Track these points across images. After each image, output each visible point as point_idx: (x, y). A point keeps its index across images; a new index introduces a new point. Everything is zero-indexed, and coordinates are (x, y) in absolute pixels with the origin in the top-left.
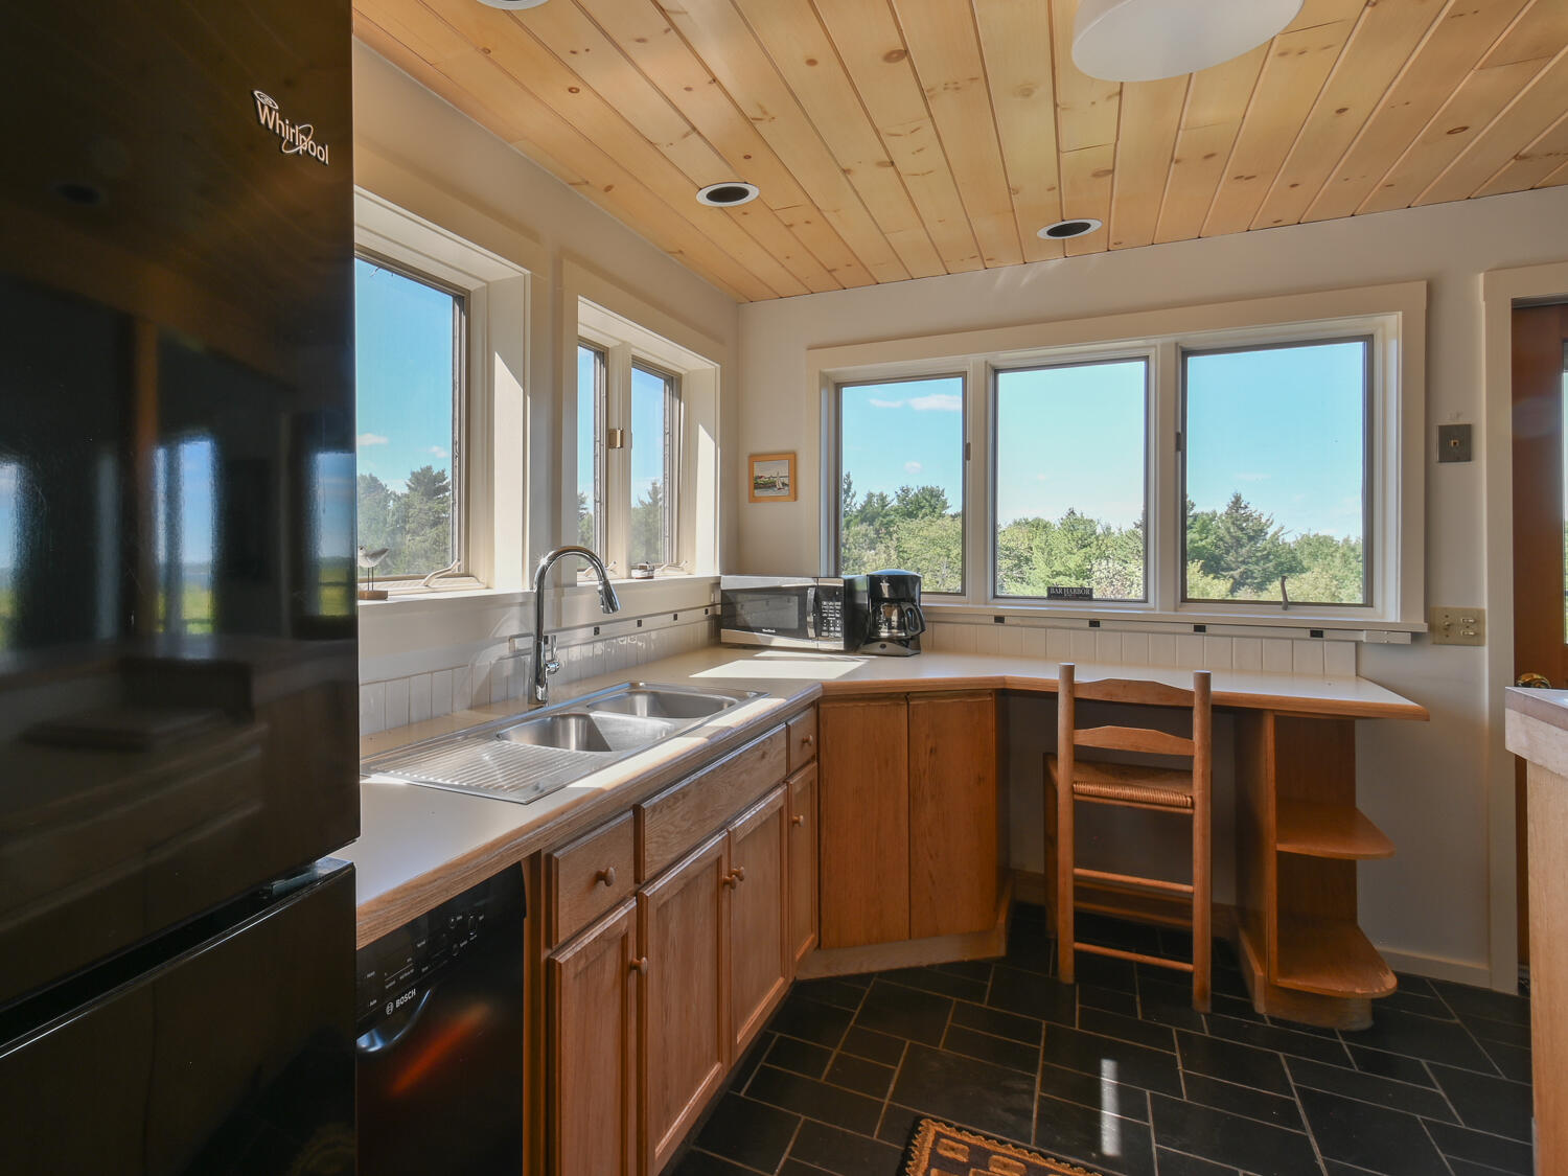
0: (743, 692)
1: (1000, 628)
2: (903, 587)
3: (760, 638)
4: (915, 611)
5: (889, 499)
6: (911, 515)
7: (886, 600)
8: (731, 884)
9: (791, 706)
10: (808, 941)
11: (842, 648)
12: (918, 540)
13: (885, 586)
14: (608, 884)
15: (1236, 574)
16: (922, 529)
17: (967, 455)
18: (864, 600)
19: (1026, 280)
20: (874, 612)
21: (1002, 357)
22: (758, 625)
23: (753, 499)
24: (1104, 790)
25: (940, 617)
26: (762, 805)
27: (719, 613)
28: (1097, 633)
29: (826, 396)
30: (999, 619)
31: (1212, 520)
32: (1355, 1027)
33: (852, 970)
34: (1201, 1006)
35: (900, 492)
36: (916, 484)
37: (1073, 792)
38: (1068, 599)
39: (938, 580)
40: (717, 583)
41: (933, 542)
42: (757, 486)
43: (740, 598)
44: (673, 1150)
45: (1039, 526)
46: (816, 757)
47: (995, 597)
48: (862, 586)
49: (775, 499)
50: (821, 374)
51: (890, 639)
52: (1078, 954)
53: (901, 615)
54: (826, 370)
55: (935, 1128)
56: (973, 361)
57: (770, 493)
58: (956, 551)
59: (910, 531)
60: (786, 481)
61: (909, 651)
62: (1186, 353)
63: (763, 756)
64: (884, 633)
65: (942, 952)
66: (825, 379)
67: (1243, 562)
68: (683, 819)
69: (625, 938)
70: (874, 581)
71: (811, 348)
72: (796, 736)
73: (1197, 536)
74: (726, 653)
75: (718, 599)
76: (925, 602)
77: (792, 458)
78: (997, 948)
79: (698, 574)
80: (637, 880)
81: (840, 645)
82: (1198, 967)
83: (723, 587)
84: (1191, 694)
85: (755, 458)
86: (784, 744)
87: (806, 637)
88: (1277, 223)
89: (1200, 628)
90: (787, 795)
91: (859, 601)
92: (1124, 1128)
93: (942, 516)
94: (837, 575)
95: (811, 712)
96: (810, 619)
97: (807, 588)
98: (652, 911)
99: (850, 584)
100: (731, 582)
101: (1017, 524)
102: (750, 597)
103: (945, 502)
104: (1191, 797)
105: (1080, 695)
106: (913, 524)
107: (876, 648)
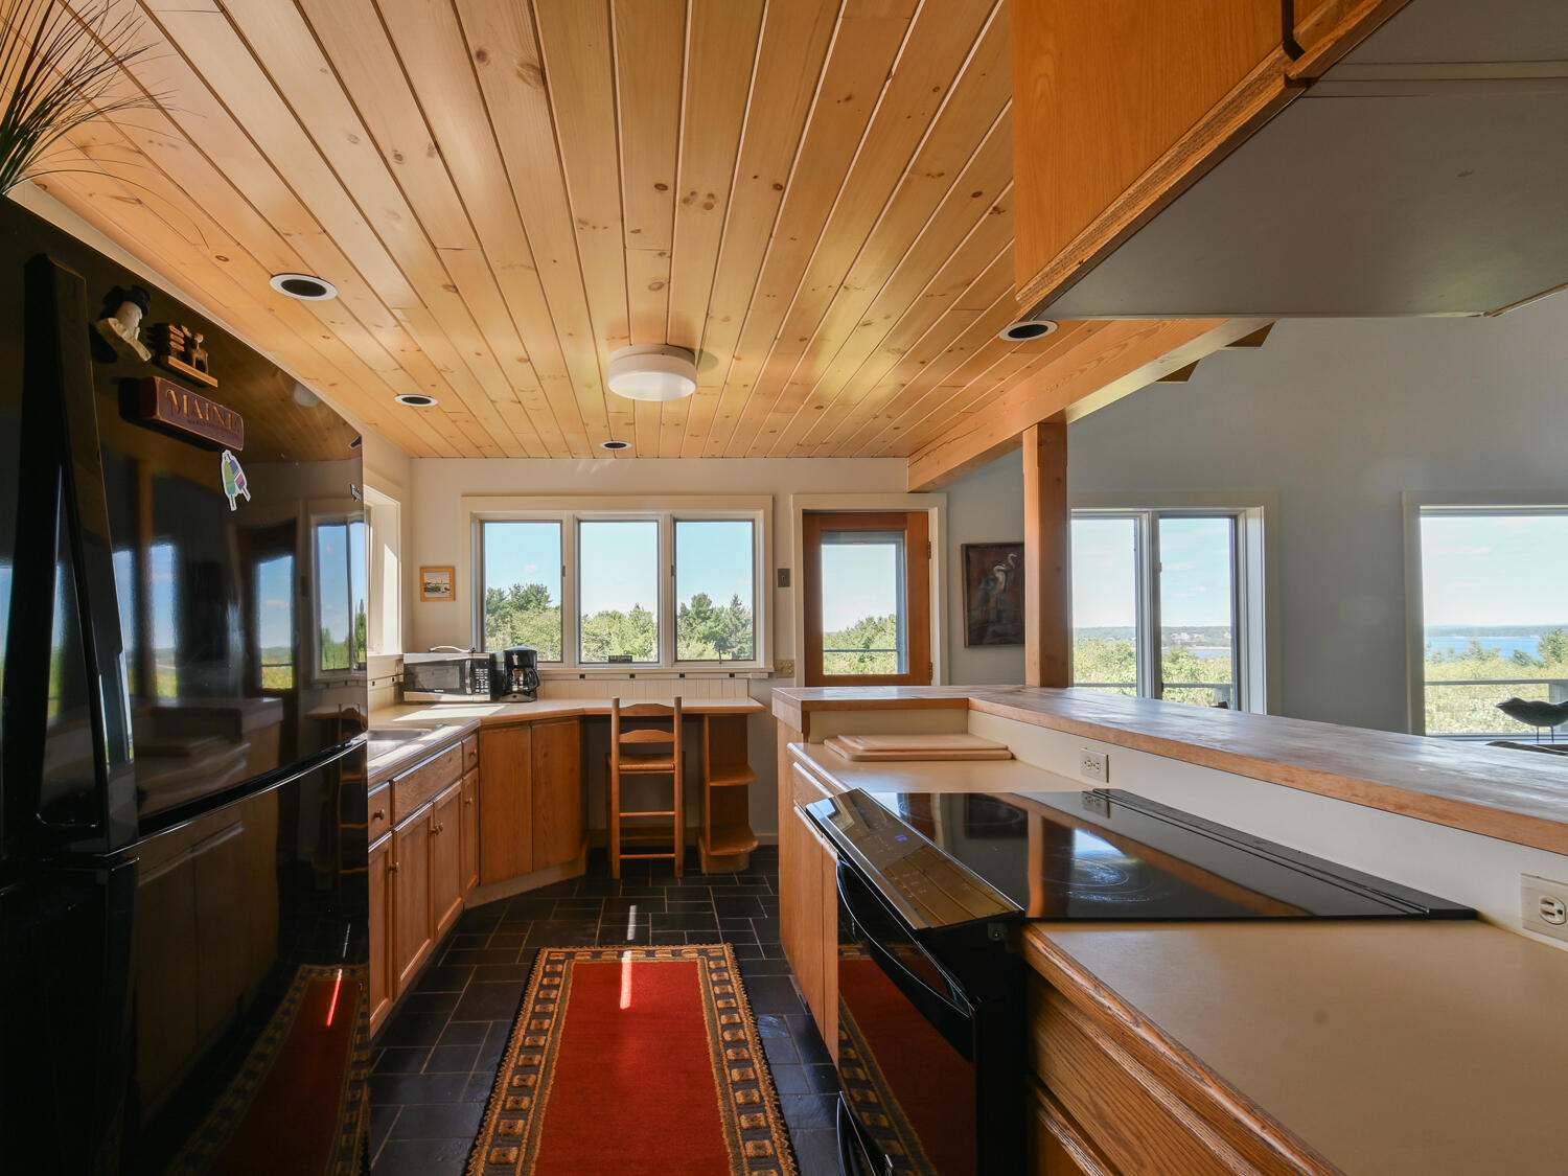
0: (433, 726)
1: (583, 681)
2: (527, 657)
3: (432, 696)
4: (534, 673)
5: (505, 594)
6: (522, 608)
7: (515, 667)
8: (436, 832)
9: (464, 730)
10: (474, 879)
11: (489, 699)
12: (529, 628)
13: (515, 657)
14: (382, 819)
15: (735, 650)
16: (532, 619)
17: (563, 574)
18: (502, 668)
19: (594, 469)
20: (509, 675)
21: (583, 514)
22: (431, 687)
23: (423, 599)
24: (634, 766)
25: (549, 677)
26: (449, 790)
27: (402, 680)
28: (634, 681)
29: (475, 528)
30: (582, 676)
31: (721, 612)
32: (741, 869)
33: (499, 897)
34: (679, 873)
35: (513, 589)
36: (526, 582)
37: (619, 770)
38: (620, 662)
39: (547, 655)
40: (401, 660)
41: (540, 629)
42: (427, 590)
43: (418, 669)
44: (410, 978)
45: (616, 617)
46: (477, 765)
47: (580, 663)
48: (501, 659)
49: (439, 599)
50: (471, 513)
51: (519, 692)
52: (622, 861)
53: (525, 676)
54: (475, 512)
55: (548, 950)
56: (566, 515)
57: (436, 595)
58: (557, 637)
59: (523, 620)
60: (448, 587)
61: (531, 699)
62: (676, 520)
63: (450, 760)
64: (515, 688)
65: (552, 877)
66: (474, 517)
67: (739, 642)
68: (412, 791)
69: (386, 853)
70: (508, 655)
71: (464, 496)
72: (468, 749)
73: (713, 624)
74: (407, 708)
75: (401, 669)
76: (540, 667)
77: (452, 570)
78: (581, 870)
79: (385, 653)
80: (391, 824)
81: (488, 698)
82: (677, 855)
83: (405, 662)
84: (672, 709)
85: (424, 569)
86: (460, 754)
87: (465, 694)
88: (713, 457)
89: (682, 676)
90: (463, 785)
91: (499, 669)
92: (637, 930)
93: (545, 609)
94: (482, 651)
95: (474, 736)
96: (468, 681)
97: (465, 660)
98: (399, 841)
99: (493, 656)
100: (410, 658)
101: (601, 615)
102: (425, 667)
103: (548, 597)
104: (673, 765)
105: (623, 714)
106: (525, 615)
107: (510, 698)
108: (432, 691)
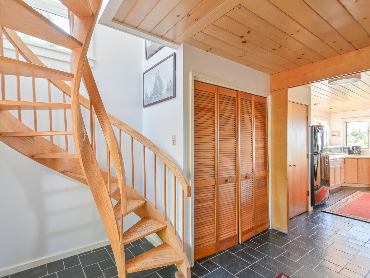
2: (358, 147)
4: (359, 150)
7: (355, 149)
8: (336, 170)
10: (343, 181)
13: (355, 147)
20: (353, 151)
23: (332, 137)
25: (364, 151)
26: (338, 165)
29: (345, 124)
33: (349, 186)
39: (364, 147)
42: (333, 135)
46: (344, 164)
48: (351, 148)
49: (336, 137)
53: (357, 151)
55: (359, 192)
60: (338, 135)
61: (358, 155)
63: (339, 161)
64: (354, 153)
66: (344, 122)
68: (332, 163)
70: (353, 147)
71: (342, 119)
72: (342, 161)
76: (361, 149)
77: (339, 132)
81: (348, 154)
85: (332, 132)
87: (342, 153)
90: (341, 166)
94: (346, 146)
95: (343, 159)
96: (343, 151)
97: (342, 148)
99: (349, 147)
107: (353, 154)
108: (334, 152)
